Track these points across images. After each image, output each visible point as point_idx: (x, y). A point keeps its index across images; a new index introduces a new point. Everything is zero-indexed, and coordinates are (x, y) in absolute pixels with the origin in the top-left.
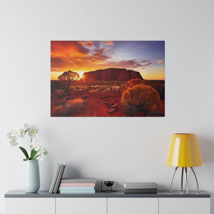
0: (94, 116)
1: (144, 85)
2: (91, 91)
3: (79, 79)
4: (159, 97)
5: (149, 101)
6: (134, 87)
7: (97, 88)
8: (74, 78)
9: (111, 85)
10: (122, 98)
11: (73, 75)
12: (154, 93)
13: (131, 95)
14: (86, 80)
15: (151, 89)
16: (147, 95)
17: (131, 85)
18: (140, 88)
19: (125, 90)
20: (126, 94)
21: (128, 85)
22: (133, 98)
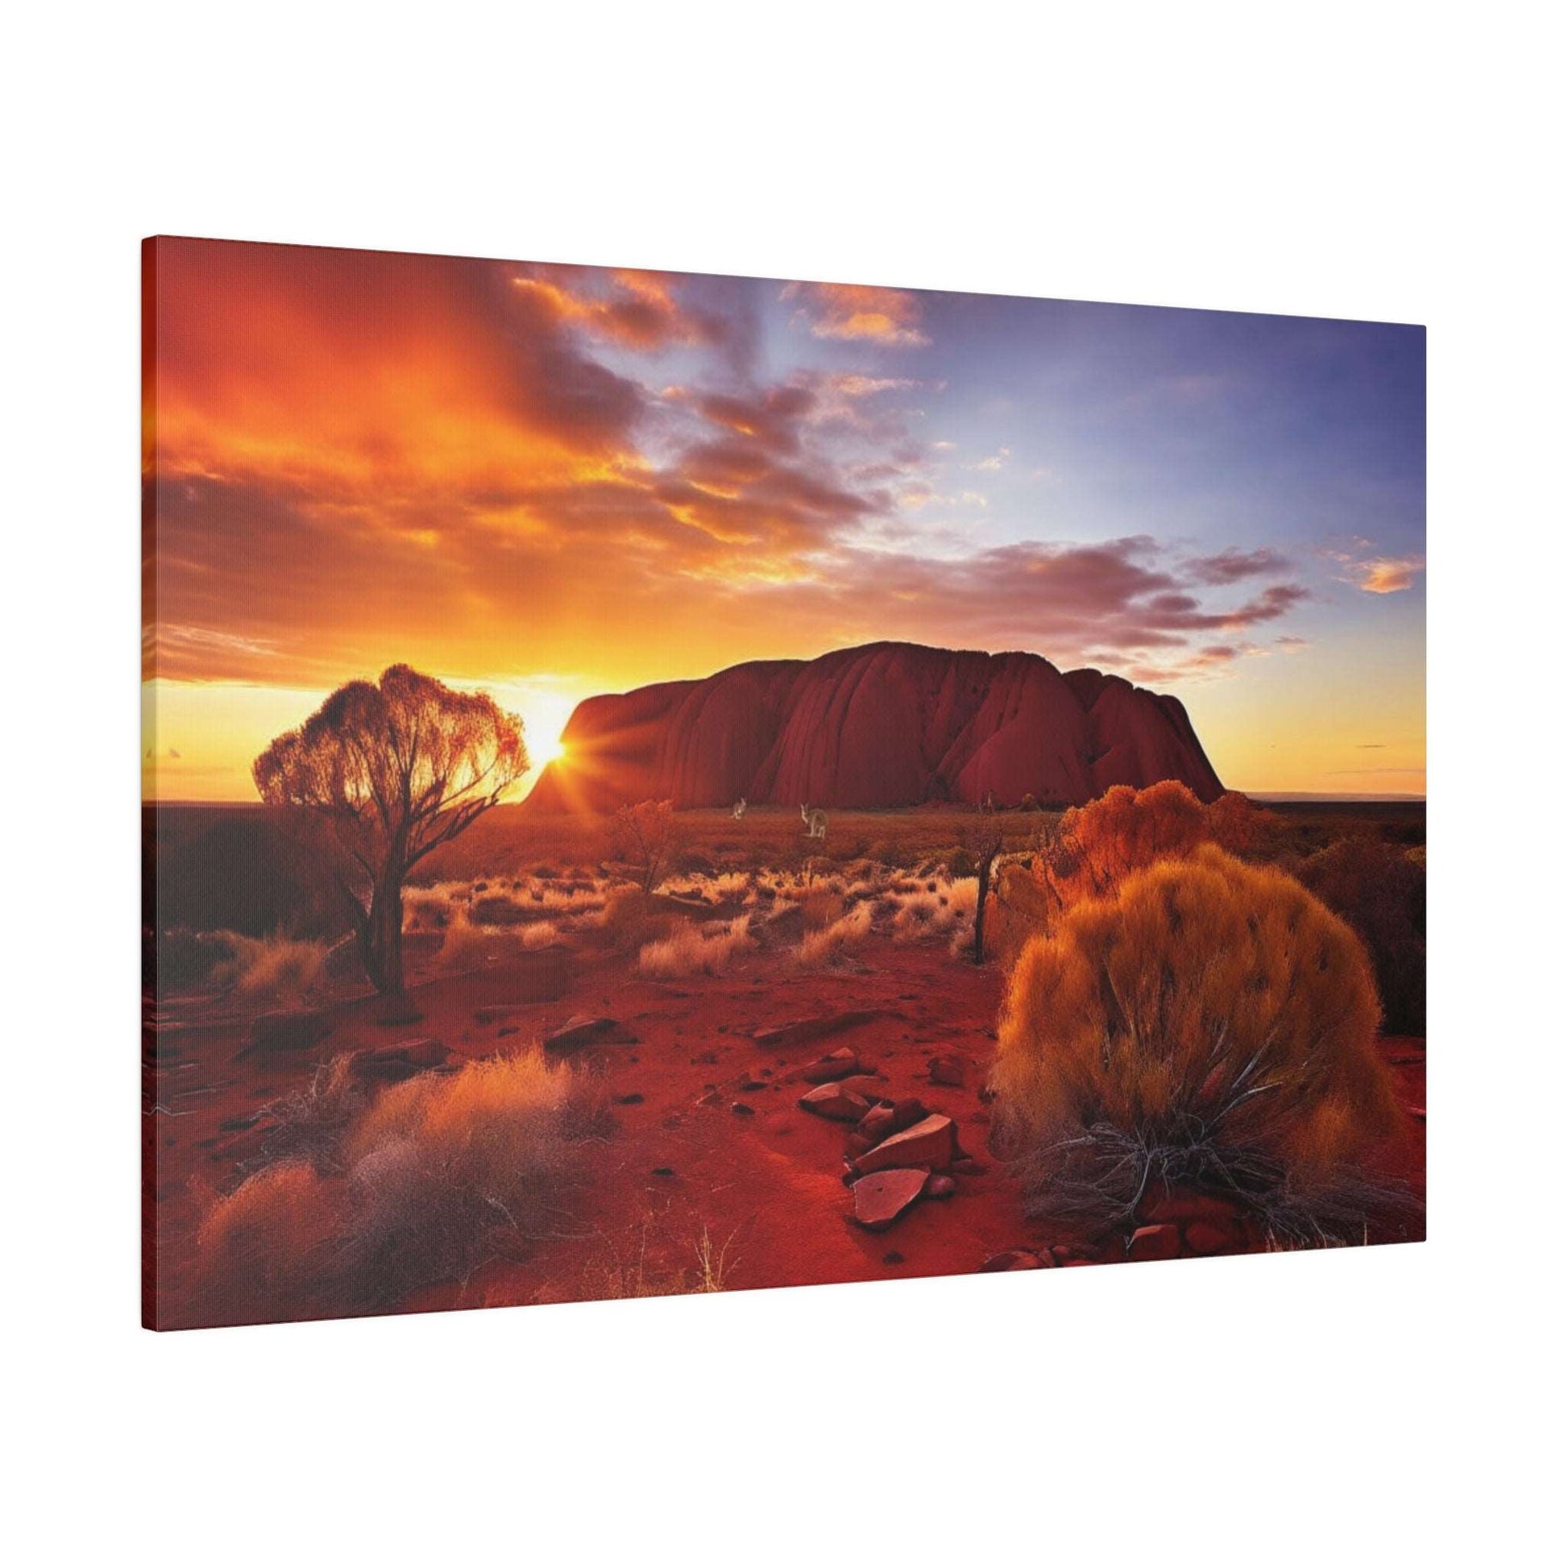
0: (692, 1284)
1: (1233, 863)
2: (660, 954)
3: (519, 792)
4: (1372, 1007)
5: (1276, 1057)
6: (1127, 889)
7: (731, 904)
8: (461, 777)
9: (891, 860)
10: (1009, 1030)
11: (449, 726)
12: (1327, 953)
13: (1101, 989)
14: (600, 794)
15: (1295, 914)
16: (1260, 981)
17: (1098, 862)
18: (1186, 897)
19: (1038, 923)
20: (1046, 980)
21: (1068, 866)
22: (1114, 1027)
